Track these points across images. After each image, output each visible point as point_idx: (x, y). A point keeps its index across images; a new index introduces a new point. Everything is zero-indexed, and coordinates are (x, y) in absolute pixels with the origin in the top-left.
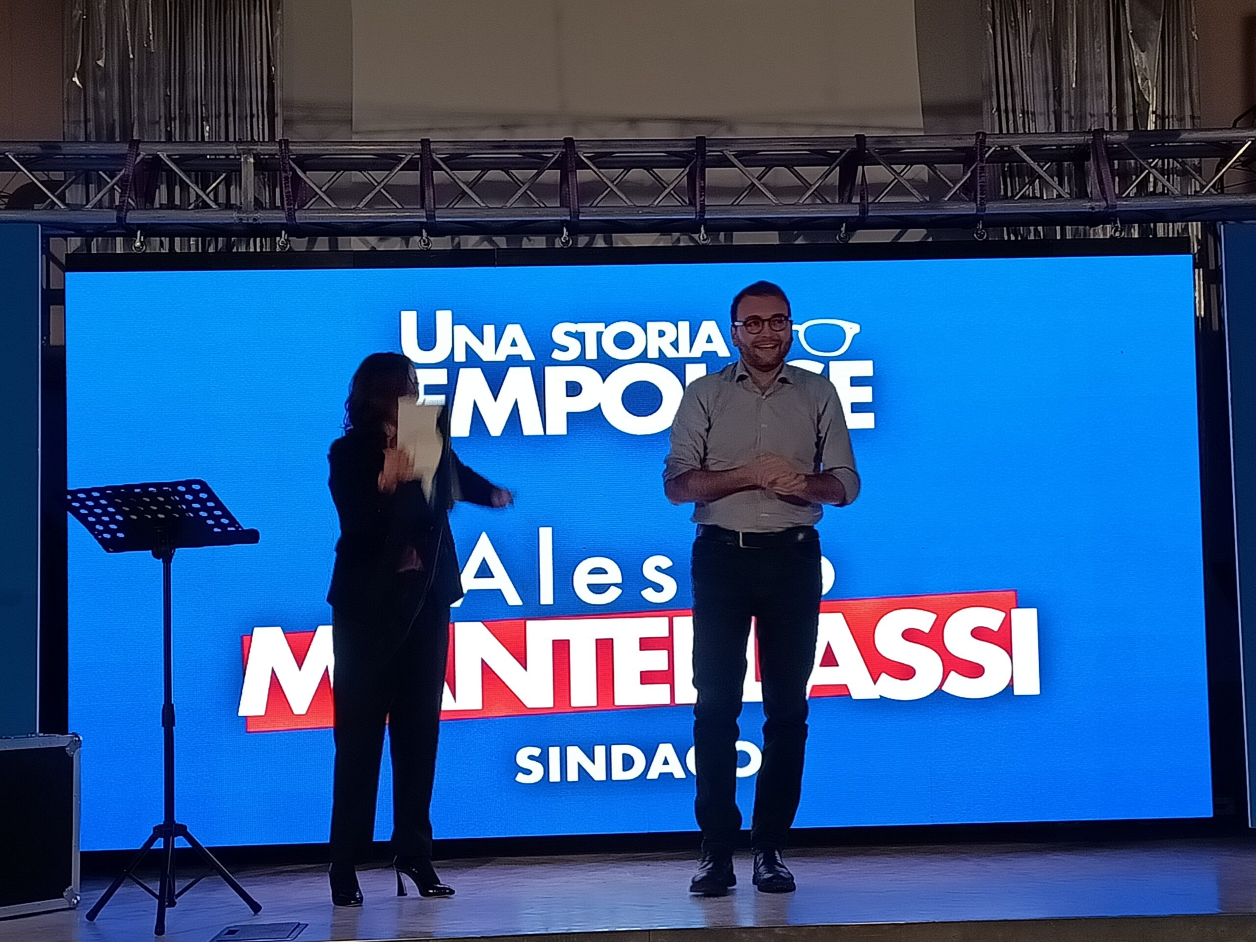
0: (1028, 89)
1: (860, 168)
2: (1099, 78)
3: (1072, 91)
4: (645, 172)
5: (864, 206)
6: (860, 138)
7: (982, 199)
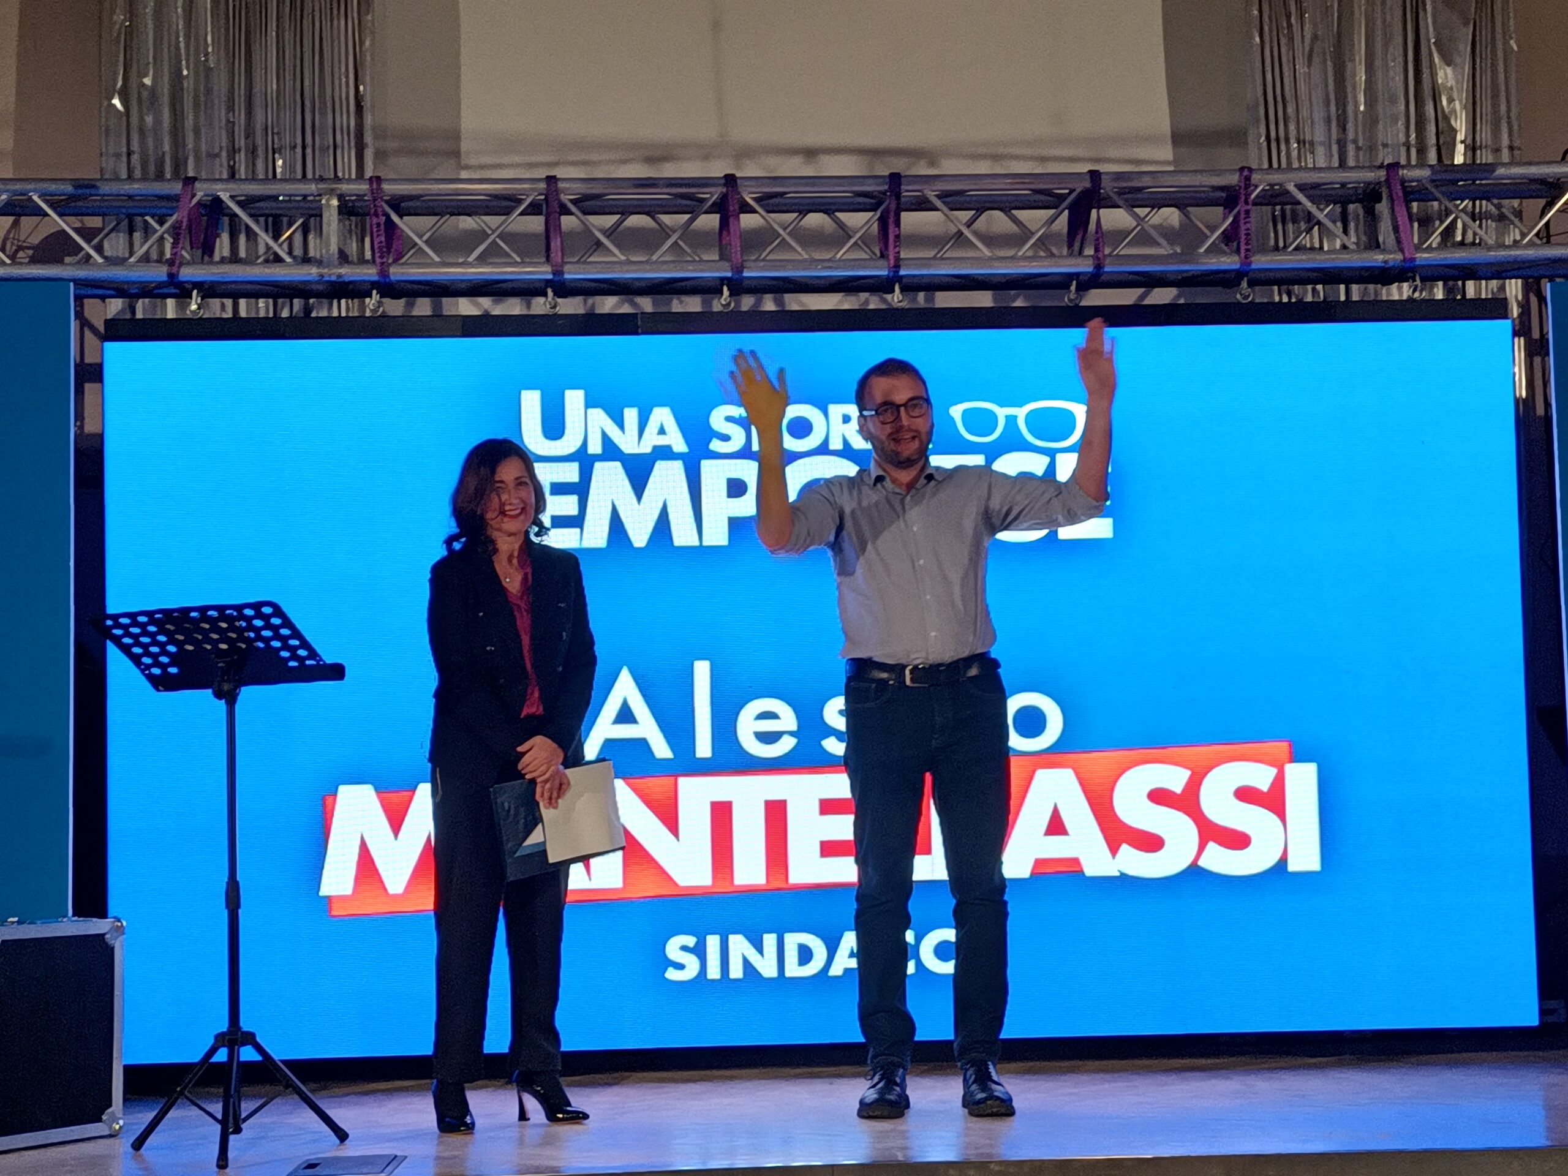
0: (1305, 112)
1: (1094, 212)
2: (1393, 100)
3: (1360, 116)
4: (826, 216)
5: (1098, 259)
6: (1094, 175)
7: (1247, 250)
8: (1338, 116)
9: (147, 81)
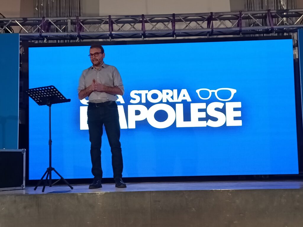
1: (211, 21)
4: (162, 23)
5: (212, 28)
6: (212, 13)
7: (241, 27)
8: (261, 6)
9: (42, 5)
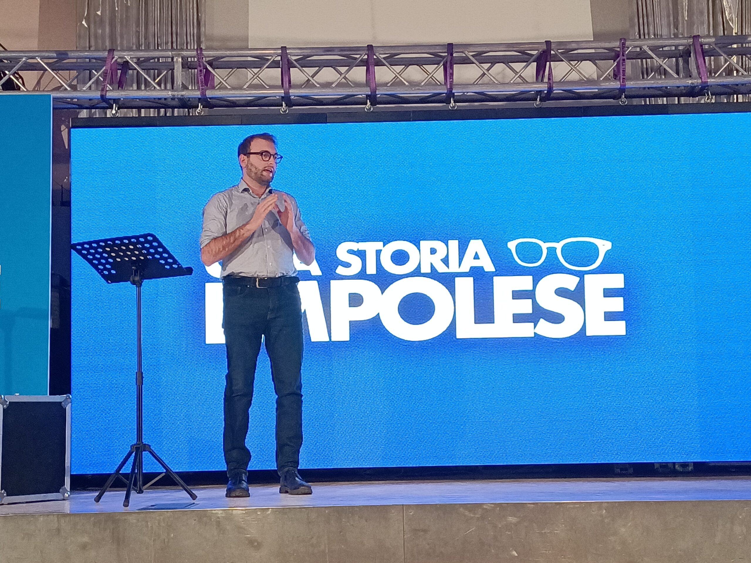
0: (657, 20)
1: (548, 63)
2: (702, 13)
3: (685, 22)
4: (418, 67)
5: (550, 83)
6: (548, 43)
7: (624, 79)
8: (674, 22)
9: (99, 13)
